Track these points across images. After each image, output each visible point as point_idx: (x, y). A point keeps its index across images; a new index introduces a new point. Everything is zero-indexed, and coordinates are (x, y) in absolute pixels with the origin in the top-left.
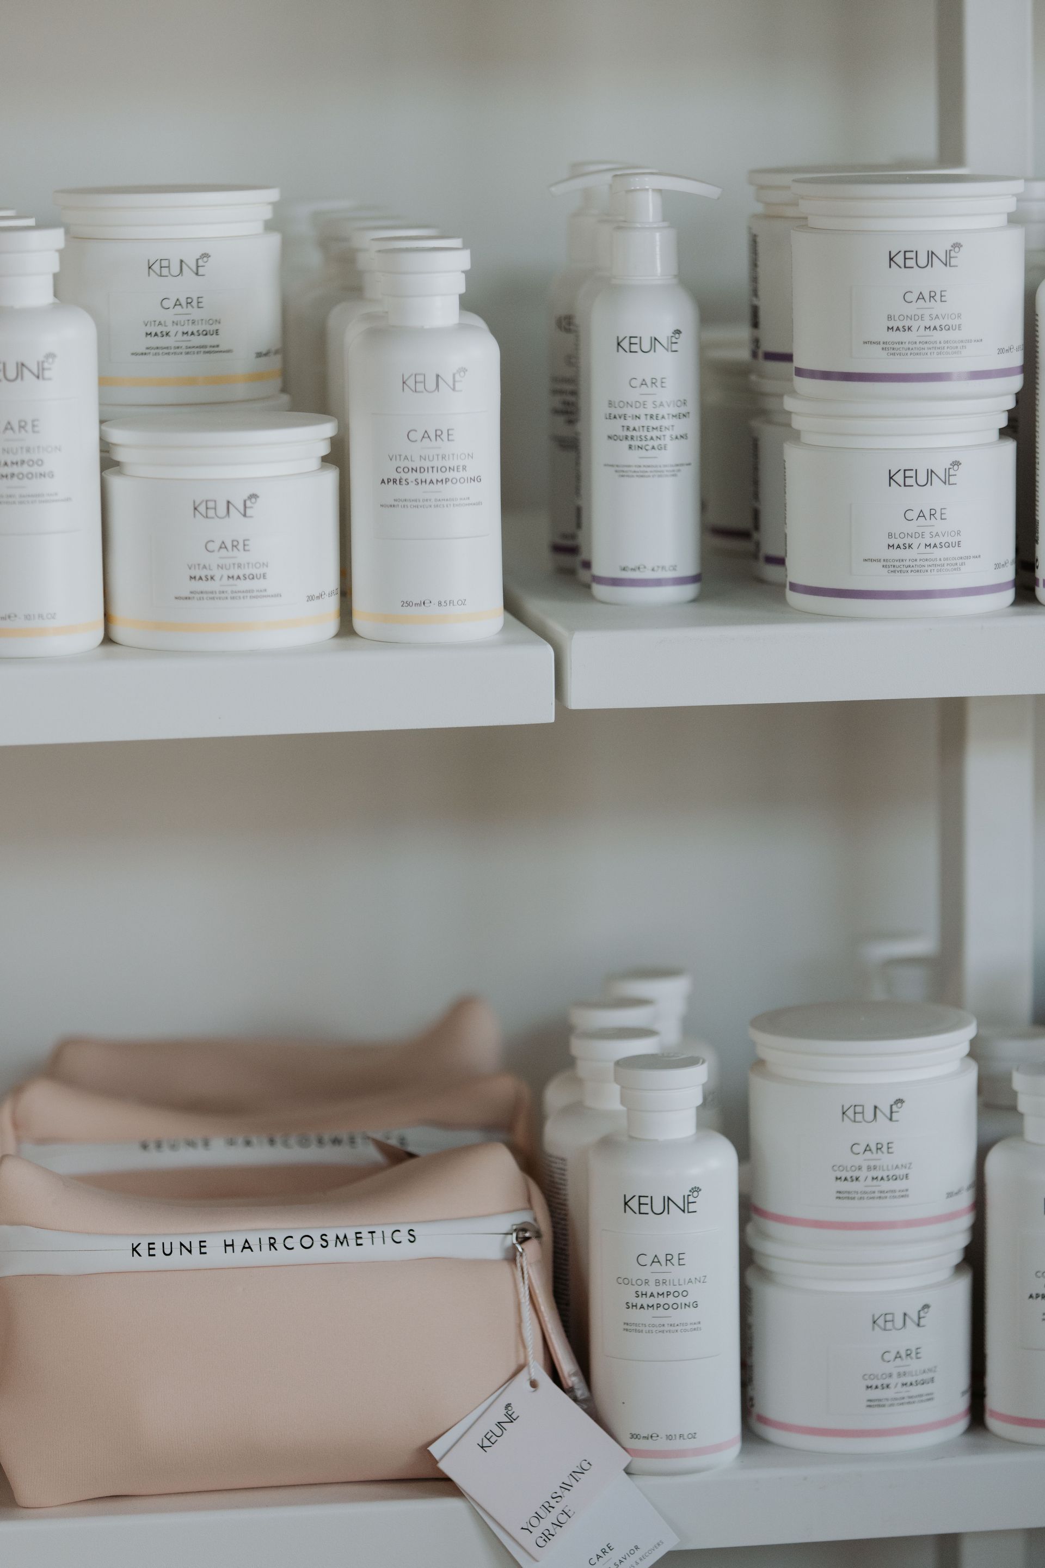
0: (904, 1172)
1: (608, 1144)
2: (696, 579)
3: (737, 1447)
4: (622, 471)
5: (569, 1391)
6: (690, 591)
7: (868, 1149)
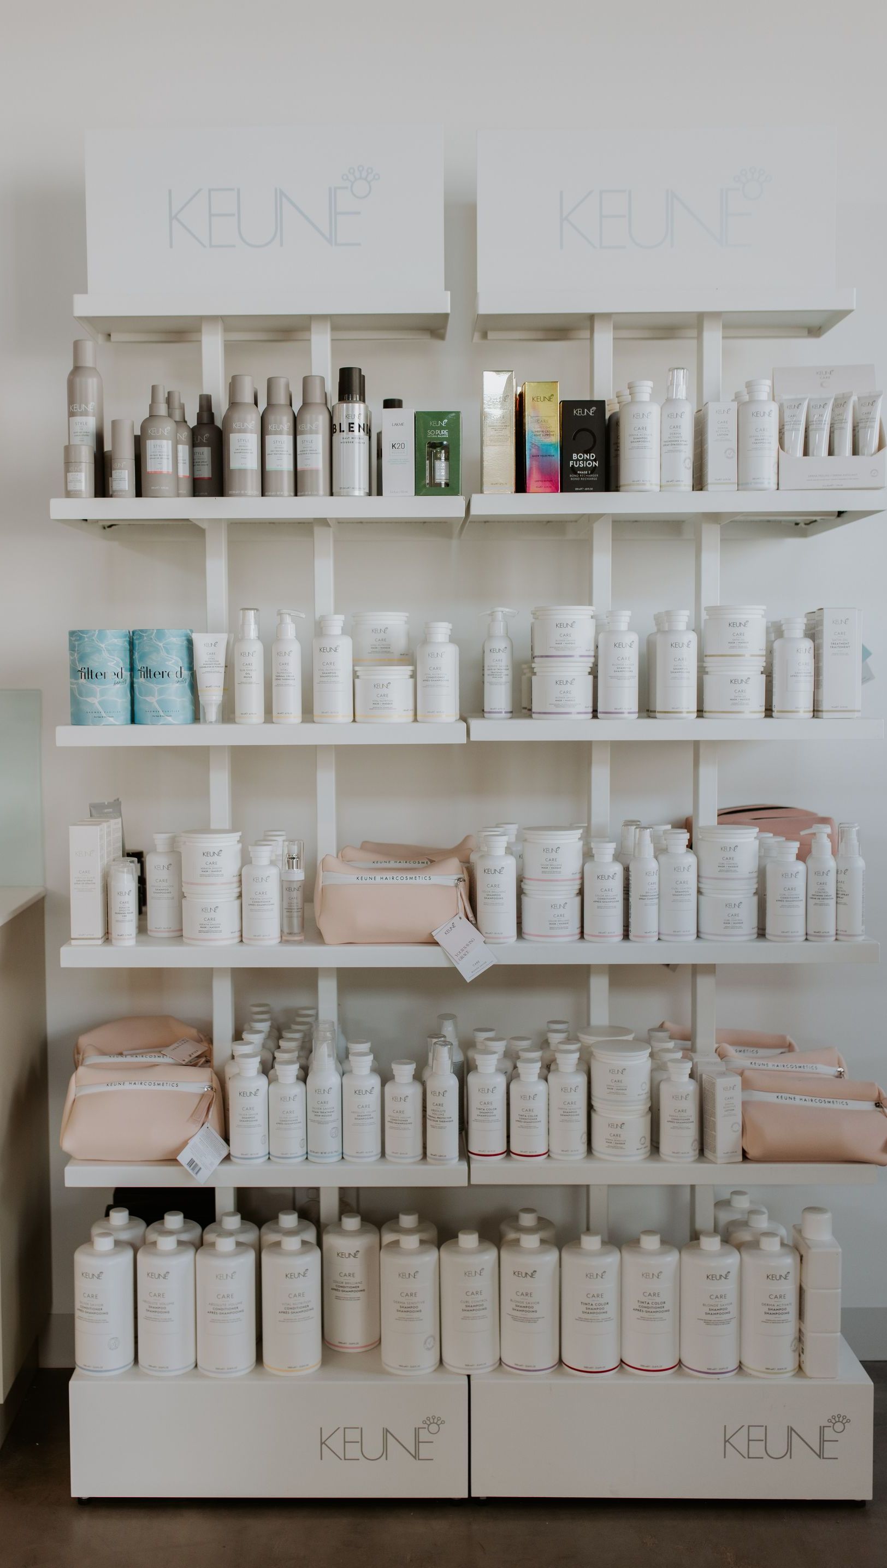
0: (560, 866)
1: (482, 856)
2: (511, 712)
3: (515, 938)
4: (491, 683)
5: (471, 922)
6: (509, 715)
7: (550, 860)
